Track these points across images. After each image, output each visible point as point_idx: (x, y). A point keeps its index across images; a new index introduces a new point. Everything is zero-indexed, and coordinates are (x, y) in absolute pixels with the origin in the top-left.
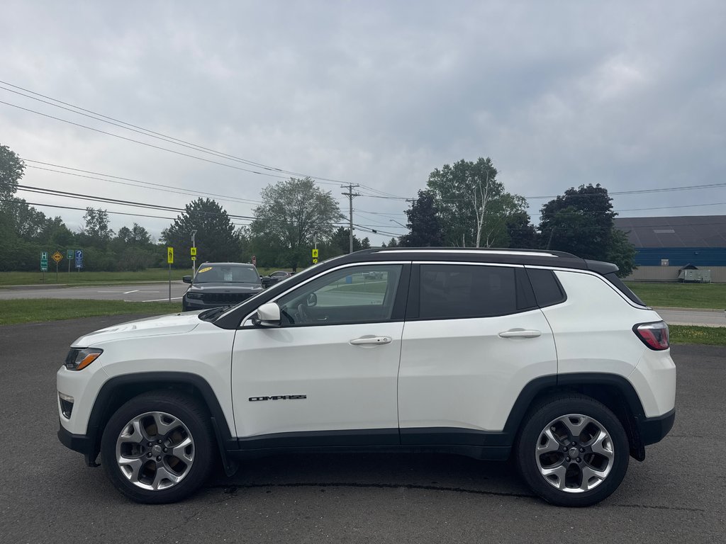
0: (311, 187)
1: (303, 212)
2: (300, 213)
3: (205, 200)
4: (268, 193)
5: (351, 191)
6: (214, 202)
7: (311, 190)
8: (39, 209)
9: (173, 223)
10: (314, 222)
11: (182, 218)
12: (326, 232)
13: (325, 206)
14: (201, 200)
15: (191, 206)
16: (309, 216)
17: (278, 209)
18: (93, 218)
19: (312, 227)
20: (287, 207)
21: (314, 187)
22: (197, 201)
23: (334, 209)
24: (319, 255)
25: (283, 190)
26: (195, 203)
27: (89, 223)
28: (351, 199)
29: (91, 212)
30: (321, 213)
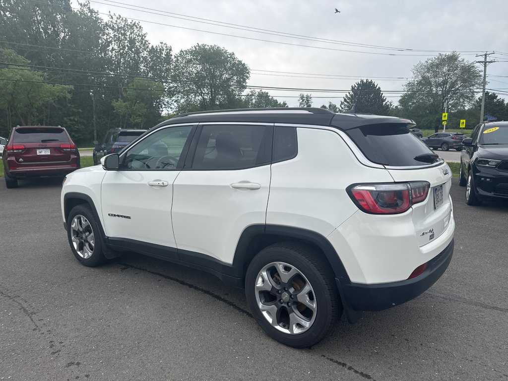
0: (456, 59)
1: (447, 82)
2: (445, 83)
3: (365, 81)
4: (417, 70)
5: (486, 58)
6: (371, 82)
7: (456, 63)
8: (275, 98)
9: (343, 100)
10: (458, 89)
11: (349, 96)
12: (467, 97)
13: (469, 75)
14: (362, 81)
15: (355, 86)
16: (453, 84)
17: (425, 82)
18: (303, 100)
19: (455, 93)
20: (432, 80)
21: (460, 59)
22: (359, 82)
23: (477, 76)
24: (448, 117)
25: (432, 65)
26: (358, 84)
27: (301, 104)
28: (485, 66)
29: (302, 97)
30: (464, 81)
